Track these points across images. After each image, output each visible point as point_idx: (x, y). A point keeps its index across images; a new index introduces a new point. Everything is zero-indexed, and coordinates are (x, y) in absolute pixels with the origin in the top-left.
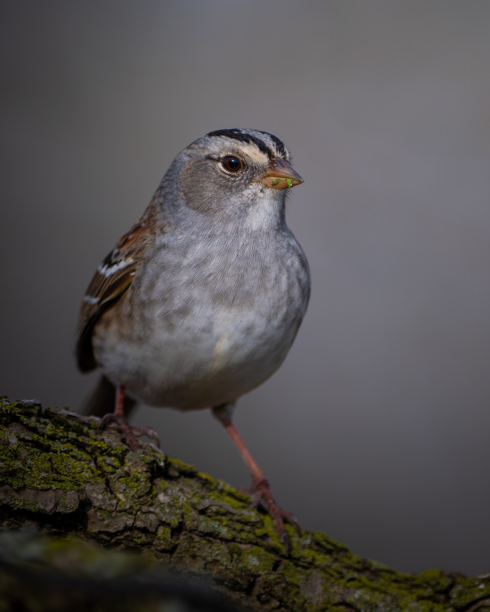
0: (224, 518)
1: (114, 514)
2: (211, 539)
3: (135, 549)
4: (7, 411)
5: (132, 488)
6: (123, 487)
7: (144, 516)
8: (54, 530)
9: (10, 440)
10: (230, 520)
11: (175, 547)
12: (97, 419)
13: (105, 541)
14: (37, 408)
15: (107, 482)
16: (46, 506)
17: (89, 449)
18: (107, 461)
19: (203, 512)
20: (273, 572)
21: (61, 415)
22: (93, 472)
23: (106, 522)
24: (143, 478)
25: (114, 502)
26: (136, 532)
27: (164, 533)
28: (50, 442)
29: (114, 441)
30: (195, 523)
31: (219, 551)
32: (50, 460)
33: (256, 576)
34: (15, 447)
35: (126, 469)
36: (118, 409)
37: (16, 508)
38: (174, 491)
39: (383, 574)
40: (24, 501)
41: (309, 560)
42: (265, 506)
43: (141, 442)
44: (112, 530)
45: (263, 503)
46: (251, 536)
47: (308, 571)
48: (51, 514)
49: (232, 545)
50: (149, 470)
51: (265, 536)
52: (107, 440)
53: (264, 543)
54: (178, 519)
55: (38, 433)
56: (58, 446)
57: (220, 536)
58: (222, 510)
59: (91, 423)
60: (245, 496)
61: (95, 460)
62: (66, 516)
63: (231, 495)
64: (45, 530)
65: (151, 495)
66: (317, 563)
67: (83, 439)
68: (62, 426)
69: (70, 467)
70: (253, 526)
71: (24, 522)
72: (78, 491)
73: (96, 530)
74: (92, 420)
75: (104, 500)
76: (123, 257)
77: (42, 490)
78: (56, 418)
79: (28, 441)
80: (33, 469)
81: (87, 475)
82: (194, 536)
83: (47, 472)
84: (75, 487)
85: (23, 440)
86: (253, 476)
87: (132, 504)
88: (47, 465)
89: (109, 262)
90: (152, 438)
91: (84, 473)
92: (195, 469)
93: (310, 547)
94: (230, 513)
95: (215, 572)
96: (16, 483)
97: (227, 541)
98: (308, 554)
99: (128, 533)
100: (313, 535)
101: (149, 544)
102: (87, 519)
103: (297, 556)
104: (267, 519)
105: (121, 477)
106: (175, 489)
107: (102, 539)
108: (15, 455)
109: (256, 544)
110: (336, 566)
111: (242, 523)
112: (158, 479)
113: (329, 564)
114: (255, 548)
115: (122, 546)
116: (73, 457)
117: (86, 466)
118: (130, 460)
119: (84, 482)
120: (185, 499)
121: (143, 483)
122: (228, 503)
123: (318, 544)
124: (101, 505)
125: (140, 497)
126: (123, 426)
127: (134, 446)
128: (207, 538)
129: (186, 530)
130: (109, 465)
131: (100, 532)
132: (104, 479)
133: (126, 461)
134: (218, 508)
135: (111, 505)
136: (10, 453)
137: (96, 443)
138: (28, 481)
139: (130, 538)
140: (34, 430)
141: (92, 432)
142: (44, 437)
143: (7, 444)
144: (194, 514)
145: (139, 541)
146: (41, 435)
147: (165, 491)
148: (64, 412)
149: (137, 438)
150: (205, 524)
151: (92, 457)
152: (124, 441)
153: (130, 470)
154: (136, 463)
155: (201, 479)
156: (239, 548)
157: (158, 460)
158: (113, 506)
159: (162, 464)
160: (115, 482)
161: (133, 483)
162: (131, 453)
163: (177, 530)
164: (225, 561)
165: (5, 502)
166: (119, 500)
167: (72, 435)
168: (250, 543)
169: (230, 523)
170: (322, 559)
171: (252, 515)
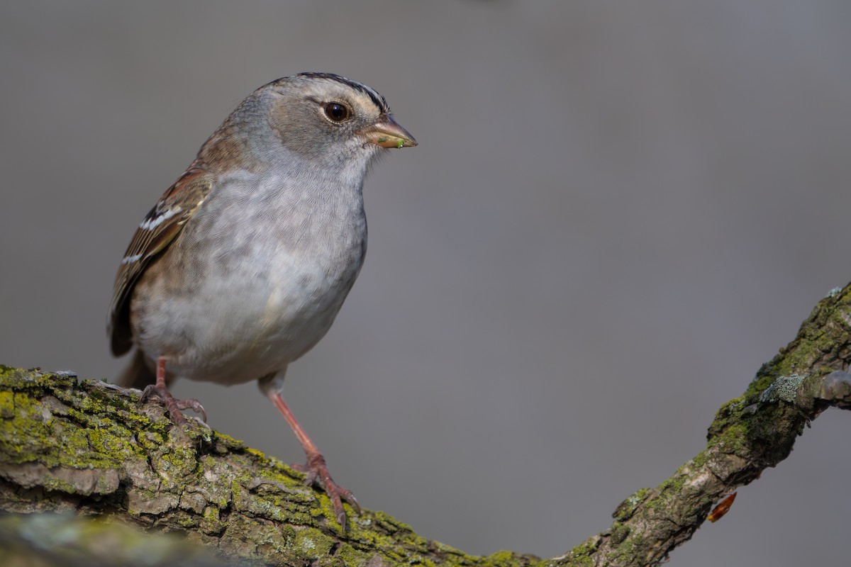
0: (276, 497)
1: (157, 494)
2: (263, 520)
3: (181, 532)
4: (39, 384)
5: (177, 465)
6: (167, 465)
7: (190, 496)
8: (93, 512)
9: (44, 416)
10: (283, 499)
11: (223, 530)
12: (138, 391)
13: (148, 523)
14: (73, 380)
15: (150, 461)
16: (83, 486)
17: (129, 424)
18: (149, 437)
19: (253, 491)
20: (331, 556)
21: (98, 387)
22: (133, 449)
23: (148, 503)
24: (188, 454)
25: (157, 481)
26: (181, 514)
27: (211, 515)
28: (88, 417)
29: (157, 415)
30: (246, 503)
31: (271, 533)
32: (87, 436)
33: (311, 561)
34: (49, 422)
35: (170, 445)
36: (160, 381)
37: (50, 490)
38: (222, 469)
39: (450, 556)
40: (59, 481)
41: (369, 542)
42: (321, 484)
43: (186, 417)
44: (155, 512)
45: (318, 480)
46: (306, 517)
47: (368, 554)
48: (88, 495)
49: (285, 526)
50: (195, 446)
51: (322, 516)
52: (148, 414)
53: (321, 524)
54: (227, 500)
55: (74, 407)
56: (94, 420)
57: (272, 517)
58: (275, 489)
59: (131, 395)
60: (299, 474)
61: (136, 437)
62: (106, 497)
63: (283, 472)
64: (82, 513)
65: (198, 473)
66: (378, 545)
67: (123, 413)
68: (100, 399)
69: (109, 444)
70: (308, 506)
71: (60, 504)
72: (118, 470)
73: (138, 512)
74: (133, 392)
75: (146, 479)
76: (169, 207)
77: (79, 469)
78: (93, 391)
79: (63, 416)
80: (69, 447)
81: (127, 452)
82: (244, 517)
83: (83, 449)
84: (115, 465)
85: (58, 415)
86: (307, 453)
87: (177, 483)
88: (84, 442)
89: (153, 215)
90: (198, 411)
91: (124, 451)
92: (244, 445)
93: (370, 529)
94: (284, 492)
95: (267, 556)
96: (51, 462)
97: (280, 522)
98: (368, 536)
99: (173, 515)
100: (374, 515)
101: (195, 527)
102: (128, 500)
103: (356, 538)
104: (323, 498)
105: (164, 454)
106: (222, 466)
107: (144, 522)
108: (50, 432)
109: (312, 525)
110: (399, 548)
111: (296, 503)
112: (205, 456)
113: (392, 546)
114: (311, 529)
115: (167, 528)
116: (112, 432)
117: (127, 442)
118: (174, 436)
119: (125, 460)
120: (234, 477)
121: (189, 461)
122: (281, 482)
123: (379, 525)
124: (142, 485)
125: (185, 476)
126: (166, 399)
127: (178, 420)
128: (259, 519)
129: (236, 510)
130: (151, 441)
131: (142, 514)
132: (146, 456)
133: (170, 436)
134: (269, 486)
135: (154, 484)
136: (43, 430)
137: (137, 418)
138: (63, 459)
139: (175, 520)
140: (69, 404)
141: (132, 405)
142: (80, 411)
143: (40, 419)
144: (244, 493)
145: (185, 524)
146: (77, 410)
147: (212, 469)
148: (102, 384)
149: (181, 411)
150: (257, 505)
151: (133, 433)
152: (167, 415)
153: (174, 446)
154: (180, 438)
155: (251, 455)
156: (293, 530)
157: (204, 435)
158: (156, 486)
159: (209, 440)
160: (158, 460)
161: (178, 461)
162: (175, 427)
163: (226, 511)
164: (278, 544)
165: (38, 483)
166: (162, 479)
167: (111, 409)
168: (305, 524)
169: (283, 503)
170: (383, 541)
171: (307, 494)
